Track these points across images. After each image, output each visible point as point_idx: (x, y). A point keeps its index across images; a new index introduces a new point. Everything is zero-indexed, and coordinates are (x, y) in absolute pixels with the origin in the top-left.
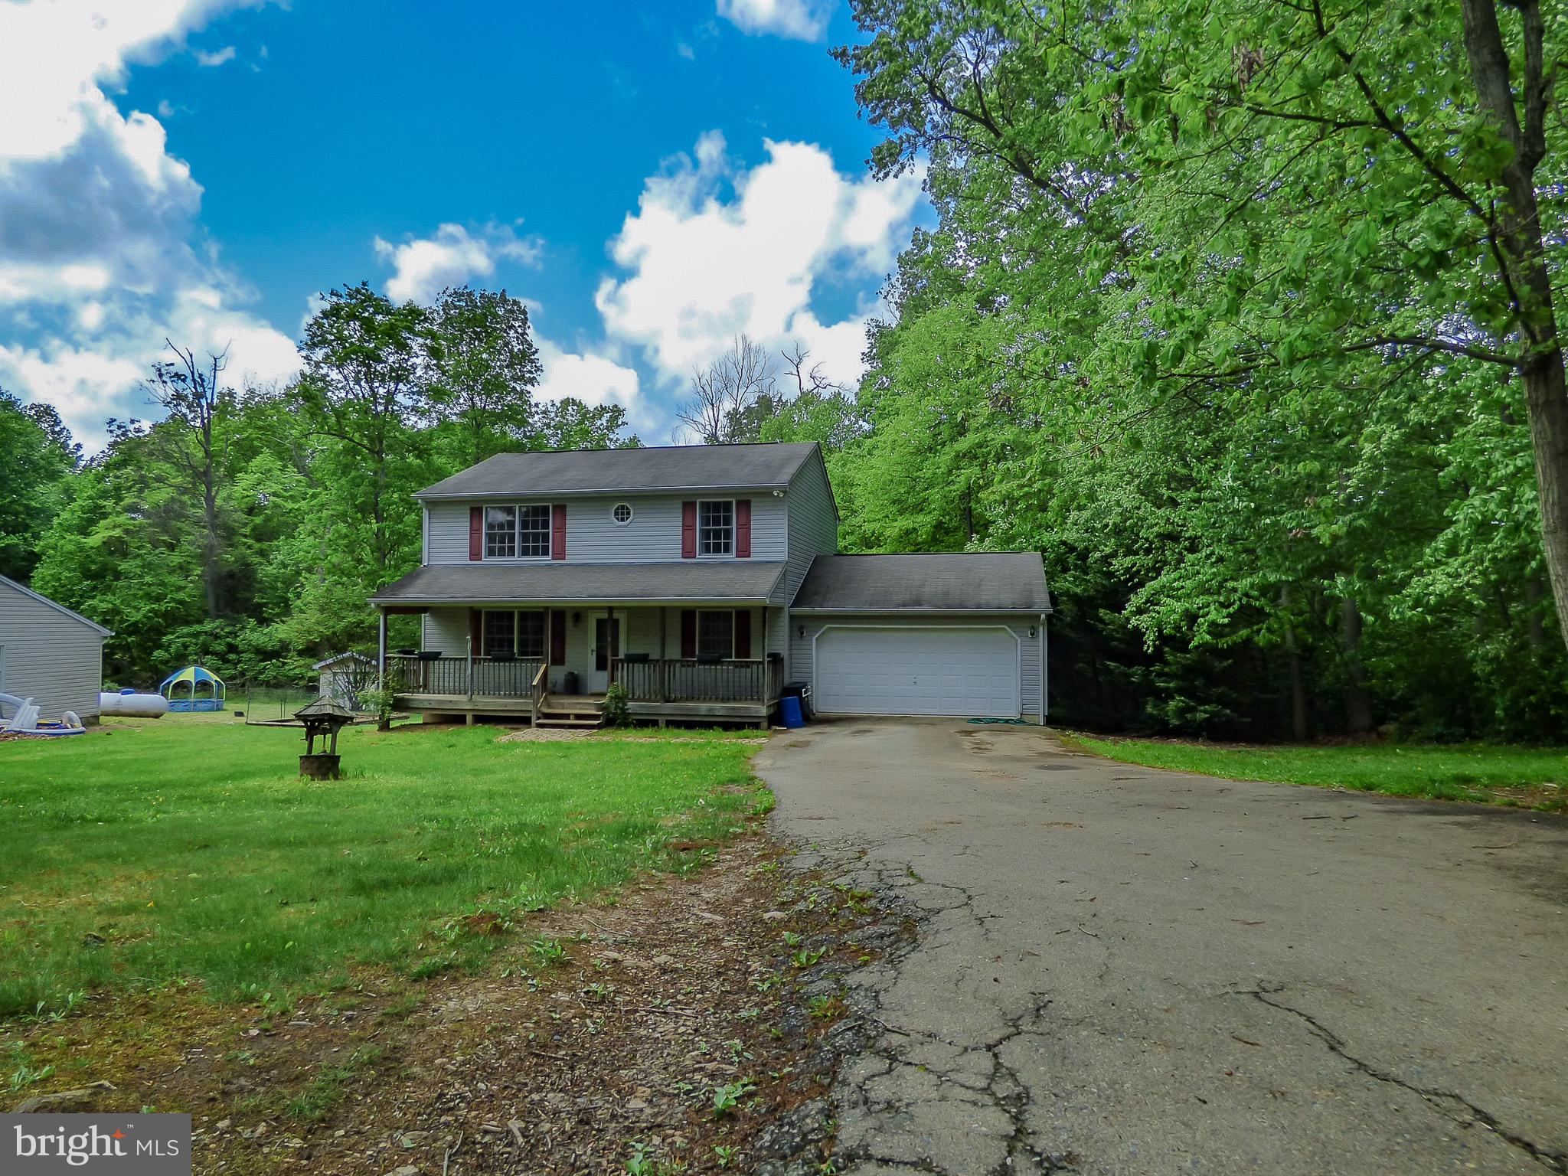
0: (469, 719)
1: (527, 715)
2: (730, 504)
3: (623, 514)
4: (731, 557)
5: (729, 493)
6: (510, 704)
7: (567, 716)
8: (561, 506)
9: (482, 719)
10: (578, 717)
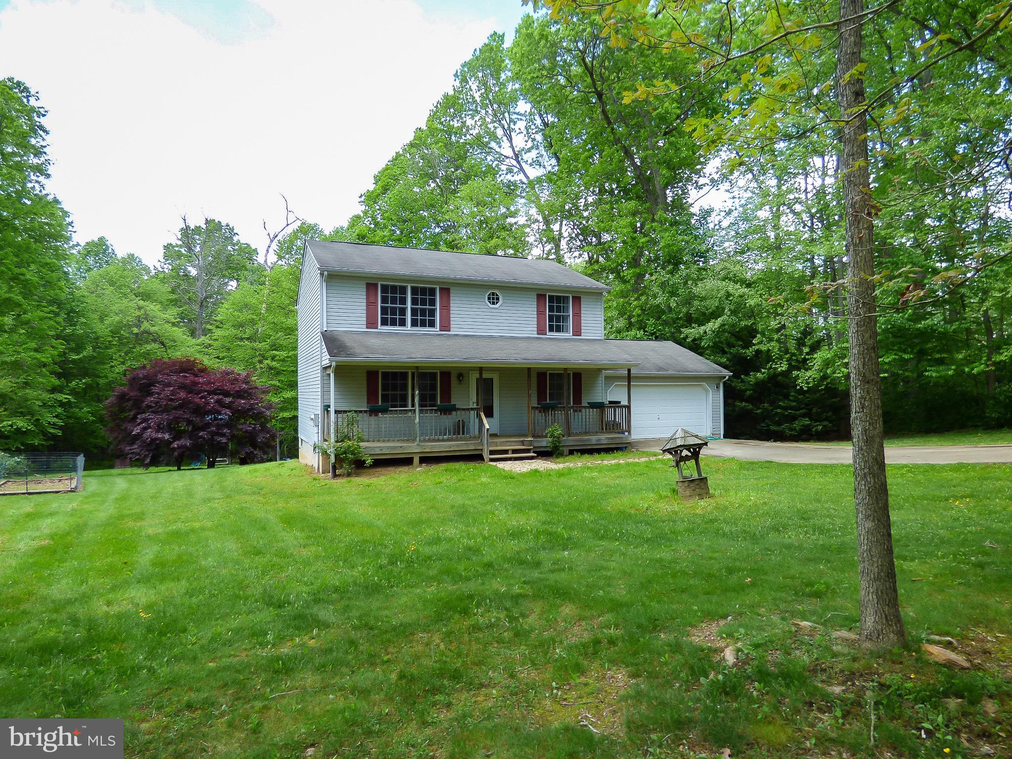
0: (416, 460)
1: (480, 453)
2: (568, 298)
3: (493, 299)
4: (569, 335)
5: (568, 289)
6: (453, 446)
7: (506, 452)
8: (446, 289)
9: (427, 460)
10: (514, 451)
